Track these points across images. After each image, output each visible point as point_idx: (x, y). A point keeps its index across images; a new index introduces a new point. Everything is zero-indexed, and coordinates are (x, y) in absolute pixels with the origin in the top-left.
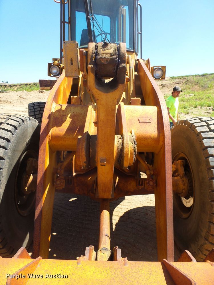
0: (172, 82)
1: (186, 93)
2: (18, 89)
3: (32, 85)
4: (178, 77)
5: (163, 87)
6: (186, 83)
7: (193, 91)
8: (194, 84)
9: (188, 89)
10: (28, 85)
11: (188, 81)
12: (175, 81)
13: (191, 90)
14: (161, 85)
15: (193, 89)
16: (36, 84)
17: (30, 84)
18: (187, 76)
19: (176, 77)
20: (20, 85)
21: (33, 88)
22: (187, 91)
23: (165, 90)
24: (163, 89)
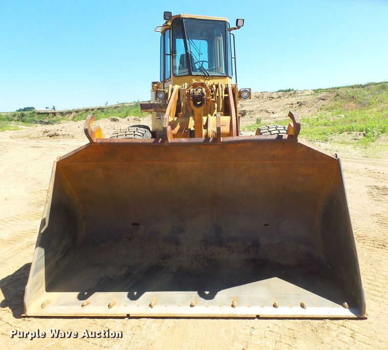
0: (314, 97)
1: (334, 113)
2: (74, 117)
3: (96, 110)
4: (326, 89)
5: (300, 105)
6: (336, 99)
7: (345, 110)
8: (347, 100)
9: (338, 107)
10: (90, 111)
11: (338, 95)
12: (320, 96)
13: (343, 108)
14: (298, 103)
15: (346, 108)
16: (103, 109)
17: (92, 110)
18: (338, 88)
19: (322, 90)
20: (77, 112)
21: (99, 115)
22: (337, 111)
23: (304, 110)
24: (301, 109)
